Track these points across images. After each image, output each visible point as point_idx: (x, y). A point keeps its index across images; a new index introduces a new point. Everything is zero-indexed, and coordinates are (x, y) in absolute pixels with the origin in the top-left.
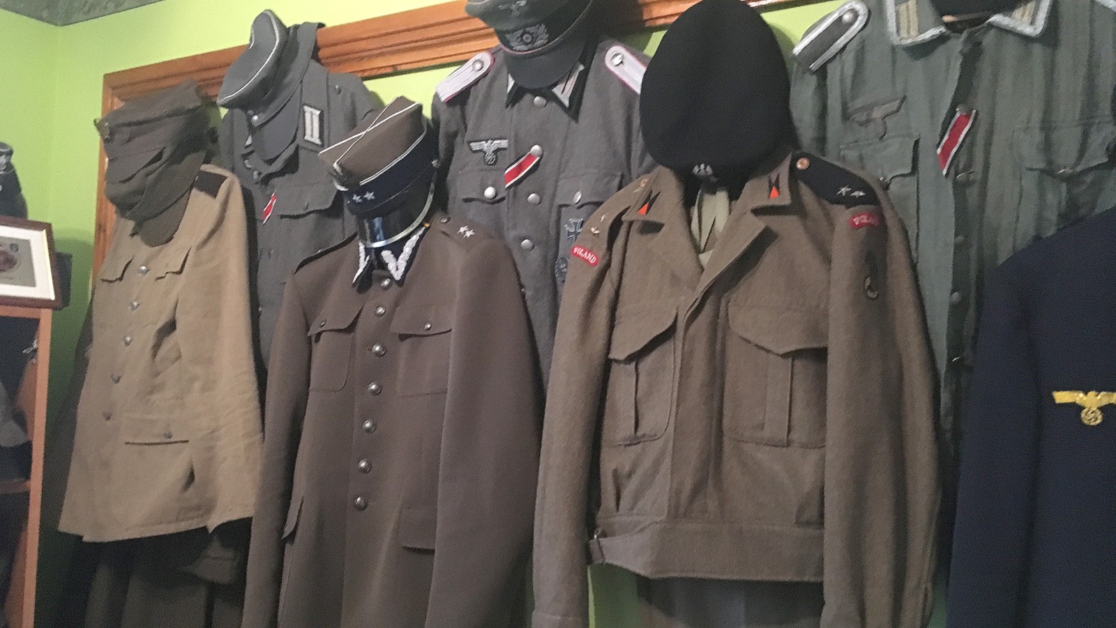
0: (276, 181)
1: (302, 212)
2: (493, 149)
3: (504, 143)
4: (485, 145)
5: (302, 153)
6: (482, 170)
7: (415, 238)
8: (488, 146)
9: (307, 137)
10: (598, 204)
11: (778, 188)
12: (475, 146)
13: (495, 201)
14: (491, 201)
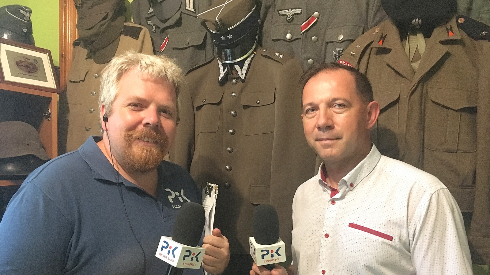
0: (169, 31)
1: (185, 46)
2: (292, 14)
3: (299, 11)
4: (287, 12)
5: (184, 16)
6: (285, 25)
7: (249, 59)
8: (289, 13)
9: (187, 8)
10: (352, 41)
11: (452, 31)
12: (281, 12)
13: (291, 41)
14: (288, 41)
